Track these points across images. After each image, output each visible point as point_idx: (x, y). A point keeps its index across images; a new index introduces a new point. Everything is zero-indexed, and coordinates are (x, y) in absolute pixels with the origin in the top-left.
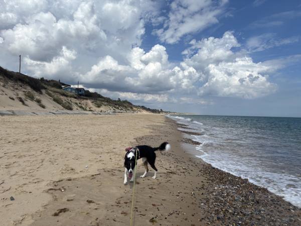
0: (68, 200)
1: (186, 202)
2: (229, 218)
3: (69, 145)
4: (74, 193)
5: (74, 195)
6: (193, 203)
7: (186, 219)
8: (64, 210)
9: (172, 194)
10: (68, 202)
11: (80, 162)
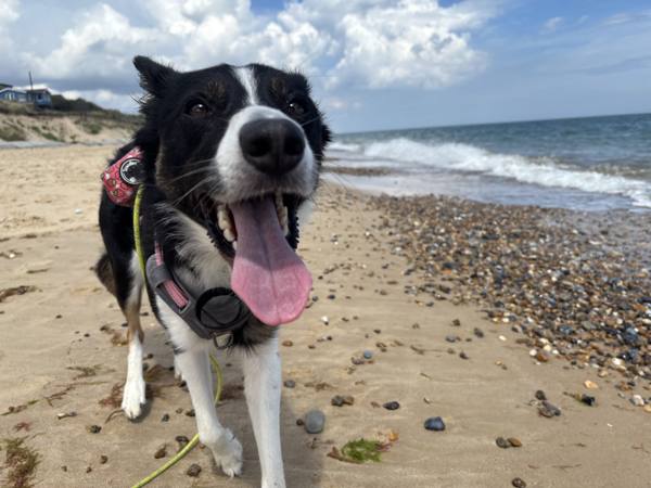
0: (31, 272)
1: (359, 249)
2: (470, 264)
3: (22, 181)
4: (49, 258)
5: (48, 261)
6: (375, 249)
7: (372, 275)
8: (22, 290)
9: (319, 239)
10: (30, 275)
11: (58, 206)
